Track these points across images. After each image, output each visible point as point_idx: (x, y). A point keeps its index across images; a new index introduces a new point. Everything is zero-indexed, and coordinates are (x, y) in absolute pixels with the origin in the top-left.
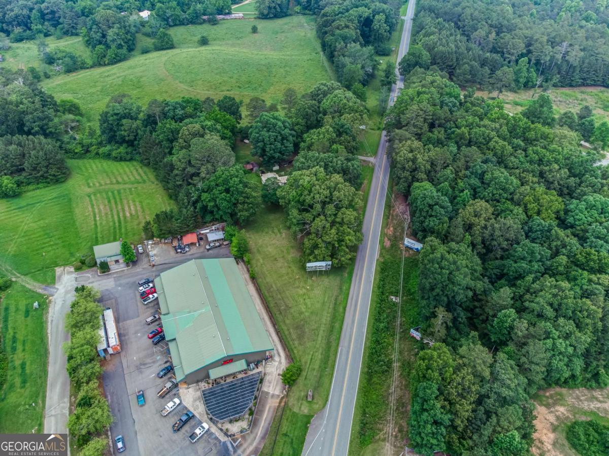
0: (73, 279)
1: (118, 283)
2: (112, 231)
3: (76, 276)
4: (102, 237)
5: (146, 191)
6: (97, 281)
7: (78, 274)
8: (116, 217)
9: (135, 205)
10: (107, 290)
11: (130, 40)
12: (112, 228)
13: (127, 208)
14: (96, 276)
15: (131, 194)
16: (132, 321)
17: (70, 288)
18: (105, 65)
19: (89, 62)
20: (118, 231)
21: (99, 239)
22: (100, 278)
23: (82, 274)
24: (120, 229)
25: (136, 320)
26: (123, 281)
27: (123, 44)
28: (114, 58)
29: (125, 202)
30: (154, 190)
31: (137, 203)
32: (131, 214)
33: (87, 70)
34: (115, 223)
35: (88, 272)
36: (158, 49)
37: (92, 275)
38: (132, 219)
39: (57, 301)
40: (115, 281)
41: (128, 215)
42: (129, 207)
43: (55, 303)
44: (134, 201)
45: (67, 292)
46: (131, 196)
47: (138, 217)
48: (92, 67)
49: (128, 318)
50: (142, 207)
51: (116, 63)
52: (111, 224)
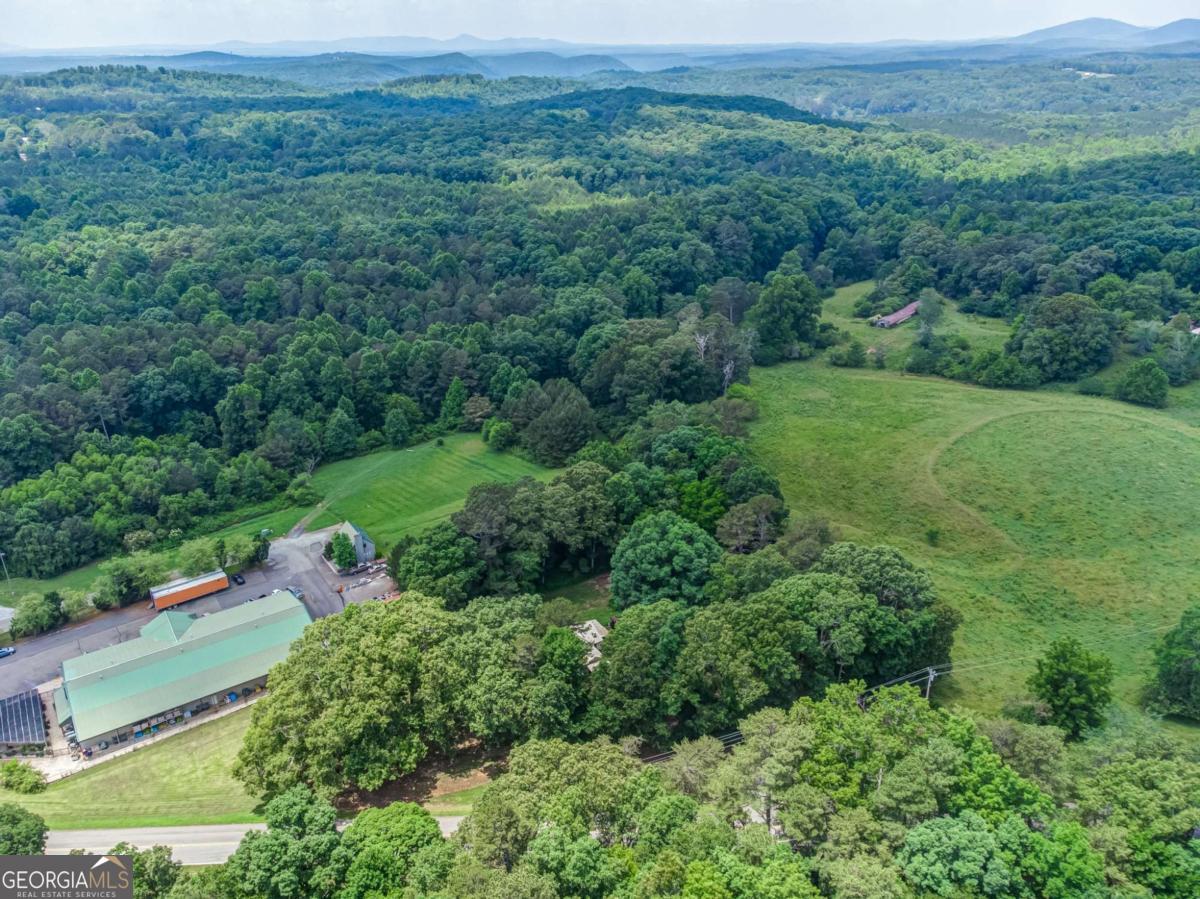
11: (1076, 359)
18: (977, 383)
19: (957, 369)
27: (1045, 360)
28: (999, 378)
33: (942, 380)
36: (1123, 396)
48: (952, 378)
51: (997, 386)
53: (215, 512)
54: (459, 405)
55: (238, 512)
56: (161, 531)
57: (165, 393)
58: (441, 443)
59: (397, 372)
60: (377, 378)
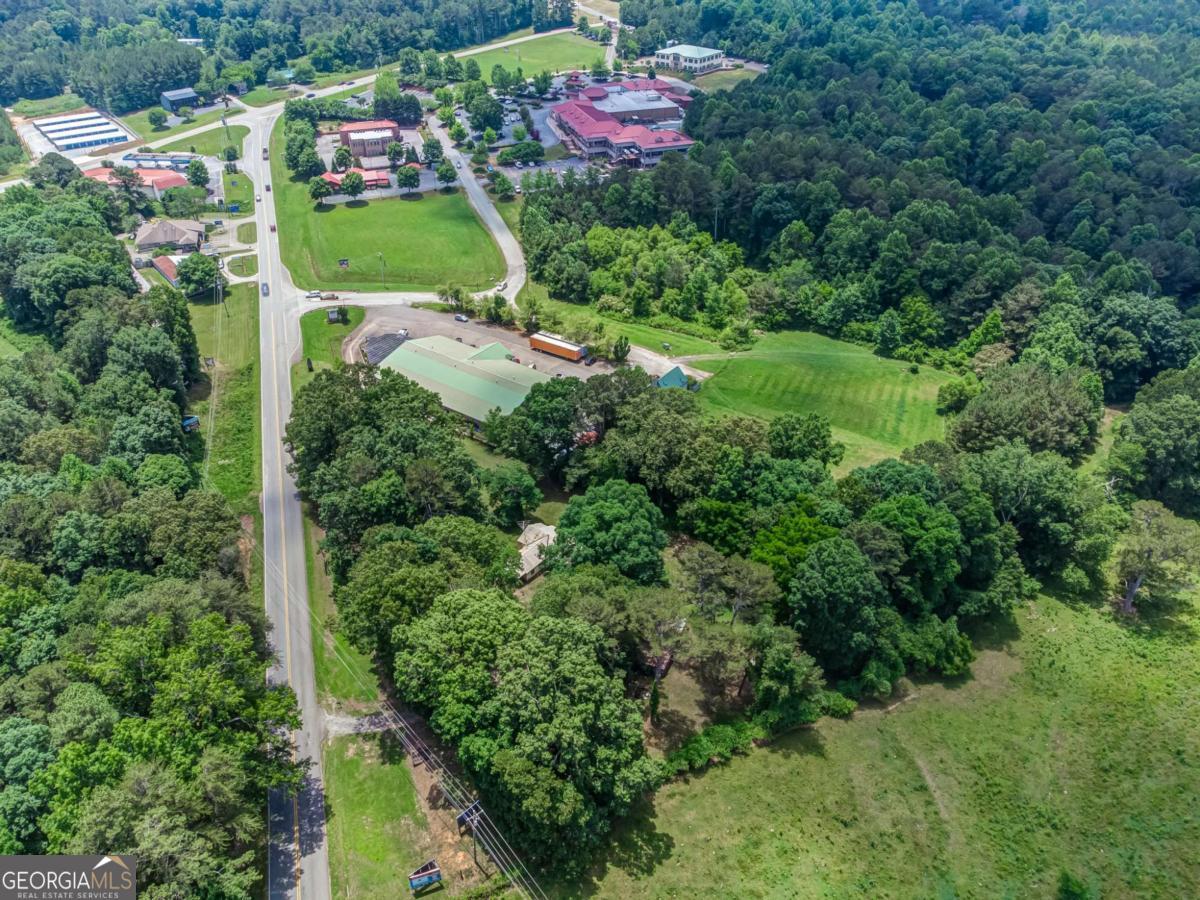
53: (673, 314)
54: (980, 344)
55: (686, 326)
56: (622, 305)
57: (767, 207)
58: (914, 371)
59: (960, 279)
60: (931, 273)
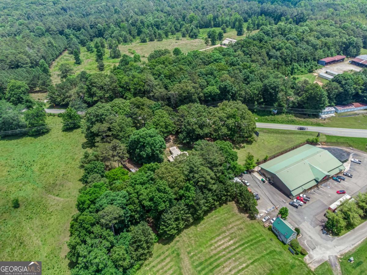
0: (314, 251)
1: (301, 221)
2: (255, 246)
3: (311, 250)
4: (266, 250)
5: (193, 242)
6: (308, 235)
7: (309, 250)
8: (237, 251)
9: (216, 243)
10: (311, 224)
12: (252, 247)
13: (224, 247)
14: (303, 237)
15: (202, 251)
16: (324, 202)
17: (323, 249)
20: (254, 241)
21: (268, 251)
22: (304, 234)
23: (306, 247)
24: (252, 240)
25: (322, 200)
26: (298, 218)
29: (214, 252)
30: (191, 236)
31: (213, 241)
32: (230, 240)
34: (246, 248)
35: (304, 245)
37: (304, 240)
38: (235, 237)
39: (338, 251)
40: (301, 223)
41: (232, 242)
42: (222, 245)
43: (340, 251)
44: (211, 245)
45: (328, 249)
46: (204, 251)
47: (232, 233)
49: (324, 204)
50: (219, 235)
52: (247, 250)
